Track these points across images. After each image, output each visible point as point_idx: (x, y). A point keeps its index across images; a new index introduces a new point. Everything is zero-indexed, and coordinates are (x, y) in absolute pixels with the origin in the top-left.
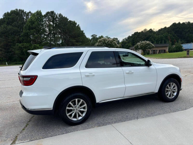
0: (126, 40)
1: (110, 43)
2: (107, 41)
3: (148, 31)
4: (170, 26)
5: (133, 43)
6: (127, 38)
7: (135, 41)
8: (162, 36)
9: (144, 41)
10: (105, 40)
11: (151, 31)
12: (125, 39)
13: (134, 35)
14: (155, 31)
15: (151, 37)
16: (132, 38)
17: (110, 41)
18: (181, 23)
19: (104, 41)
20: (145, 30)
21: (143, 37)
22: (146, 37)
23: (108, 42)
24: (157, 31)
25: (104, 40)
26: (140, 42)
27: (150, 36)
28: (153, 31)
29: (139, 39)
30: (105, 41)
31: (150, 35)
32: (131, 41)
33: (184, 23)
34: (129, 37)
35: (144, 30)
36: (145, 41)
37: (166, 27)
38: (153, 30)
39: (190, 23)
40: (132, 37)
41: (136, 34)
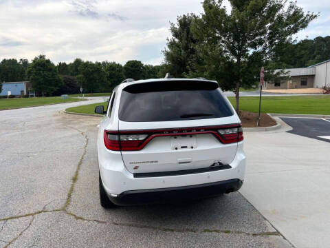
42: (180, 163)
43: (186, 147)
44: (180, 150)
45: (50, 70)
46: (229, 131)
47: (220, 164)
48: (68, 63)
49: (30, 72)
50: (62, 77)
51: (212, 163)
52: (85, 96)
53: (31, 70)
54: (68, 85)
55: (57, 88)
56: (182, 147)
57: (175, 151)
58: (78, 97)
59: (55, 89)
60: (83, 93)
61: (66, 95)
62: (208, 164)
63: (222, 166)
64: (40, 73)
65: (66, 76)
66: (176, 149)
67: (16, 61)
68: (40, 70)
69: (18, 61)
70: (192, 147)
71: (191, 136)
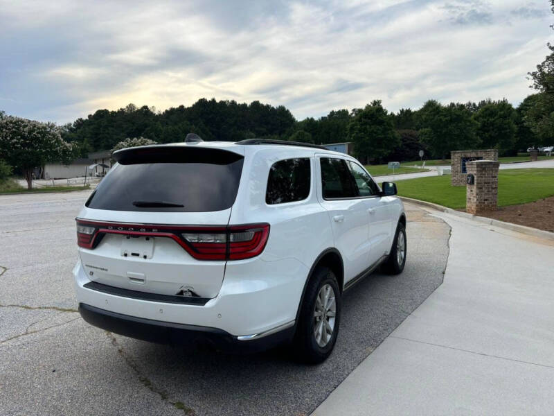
0: (71, 130)
1: (39, 136)
2: (26, 129)
3: (138, 110)
4: (194, 105)
5: (95, 142)
6: (74, 125)
7: (100, 136)
8: (176, 127)
9: (138, 138)
10: (20, 126)
11: (145, 111)
12: (65, 126)
13: (97, 119)
14: (156, 113)
15: (148, 128)
16: (92, 127)
17: (39, 128)
18: (218, 101)
19: (13, 127)
20: (131, 107)
21: (125, 126)
22: (135, 128)
23: (30, 132)
24: (162, 113)
25: (15, 123)
26: (127, 141)
27: (146, 126)
28: (152, 113)
29: (113, 131)
30: (18, 129)
31: (147, 121)
32: (89, 135)
33: (222, 103)
34: (80, 123)
35: (127, 107)
36: (142, 138)
37: (182, 107)
38: (151, 110)
39: (236, 104)
40: (92, 124)
41: (102, 114)
42: (132, 279)
43: (138, 255)
44: (130, 258)
45: (381, 123)
46: (209, 239)
47: (193, 294)
48: (413, 110)
49: (352, 129)
50: (398, 133)
51: (179, 290)
52: (426, 165)
53: (354, 125)
54: (408, 145)
55: (389, 151)
56: (133, 254)
57: (124, 258)
58: (416, 167)
59: (386, 152)
60: (424, 159)
61: (396, 163)
62: (174, 291)
63: (198, 300)
64: (366, 129)
65: (406, 131)
66: (126, 255)
67: (347, 112)
68: (366, 124)
69: (350, 112)
70: (145, 257)
71: (147, 239)
